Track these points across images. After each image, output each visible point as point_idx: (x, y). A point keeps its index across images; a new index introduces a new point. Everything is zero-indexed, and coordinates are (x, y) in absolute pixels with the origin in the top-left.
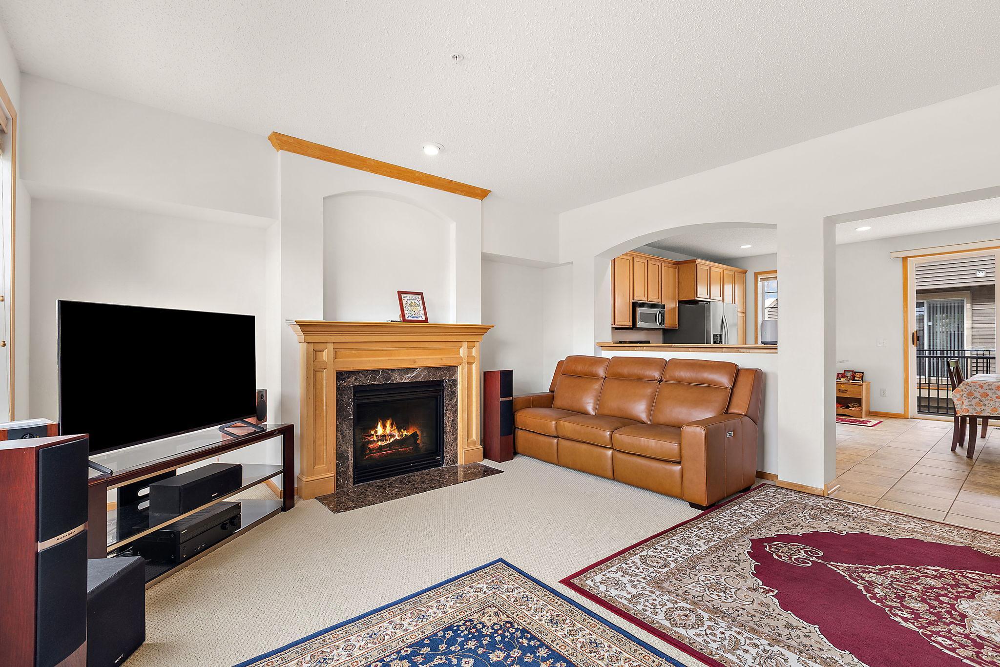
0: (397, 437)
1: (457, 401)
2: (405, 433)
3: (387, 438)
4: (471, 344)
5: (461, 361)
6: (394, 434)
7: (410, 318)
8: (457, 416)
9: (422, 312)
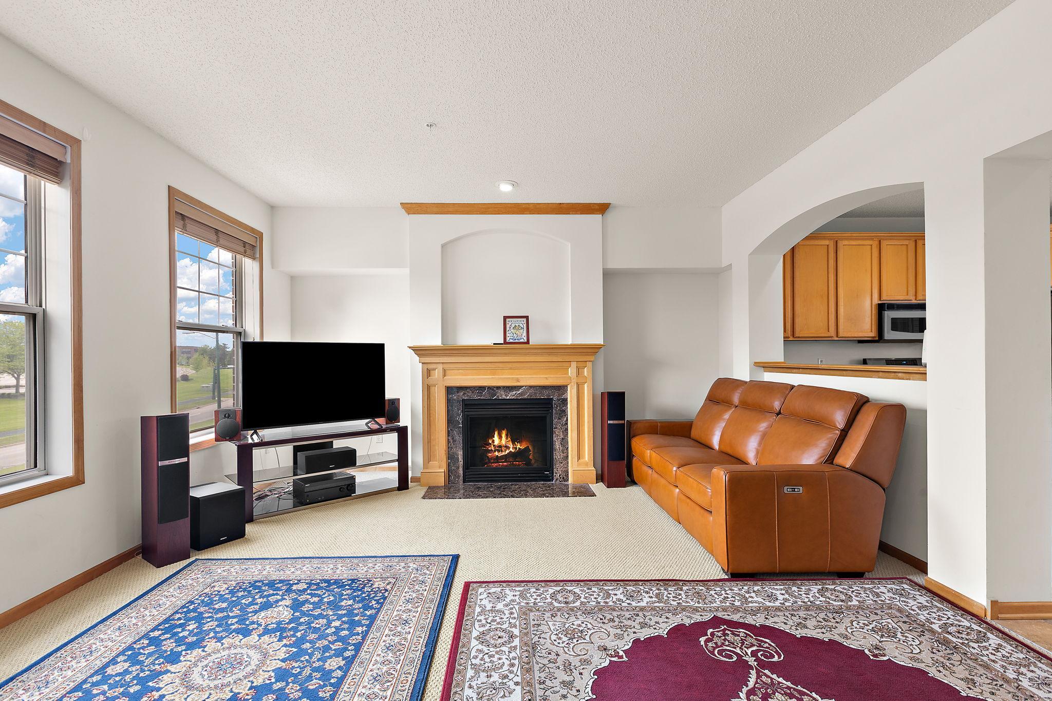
0: (511, 449)
1: (567, 420)
2: (519, 446)
3: (503, 449)
4: (581, 365)
5: (569, 381)
6: (509, 446)
7: (511, 341)
8: (567, 435)
9: (525, 334)
